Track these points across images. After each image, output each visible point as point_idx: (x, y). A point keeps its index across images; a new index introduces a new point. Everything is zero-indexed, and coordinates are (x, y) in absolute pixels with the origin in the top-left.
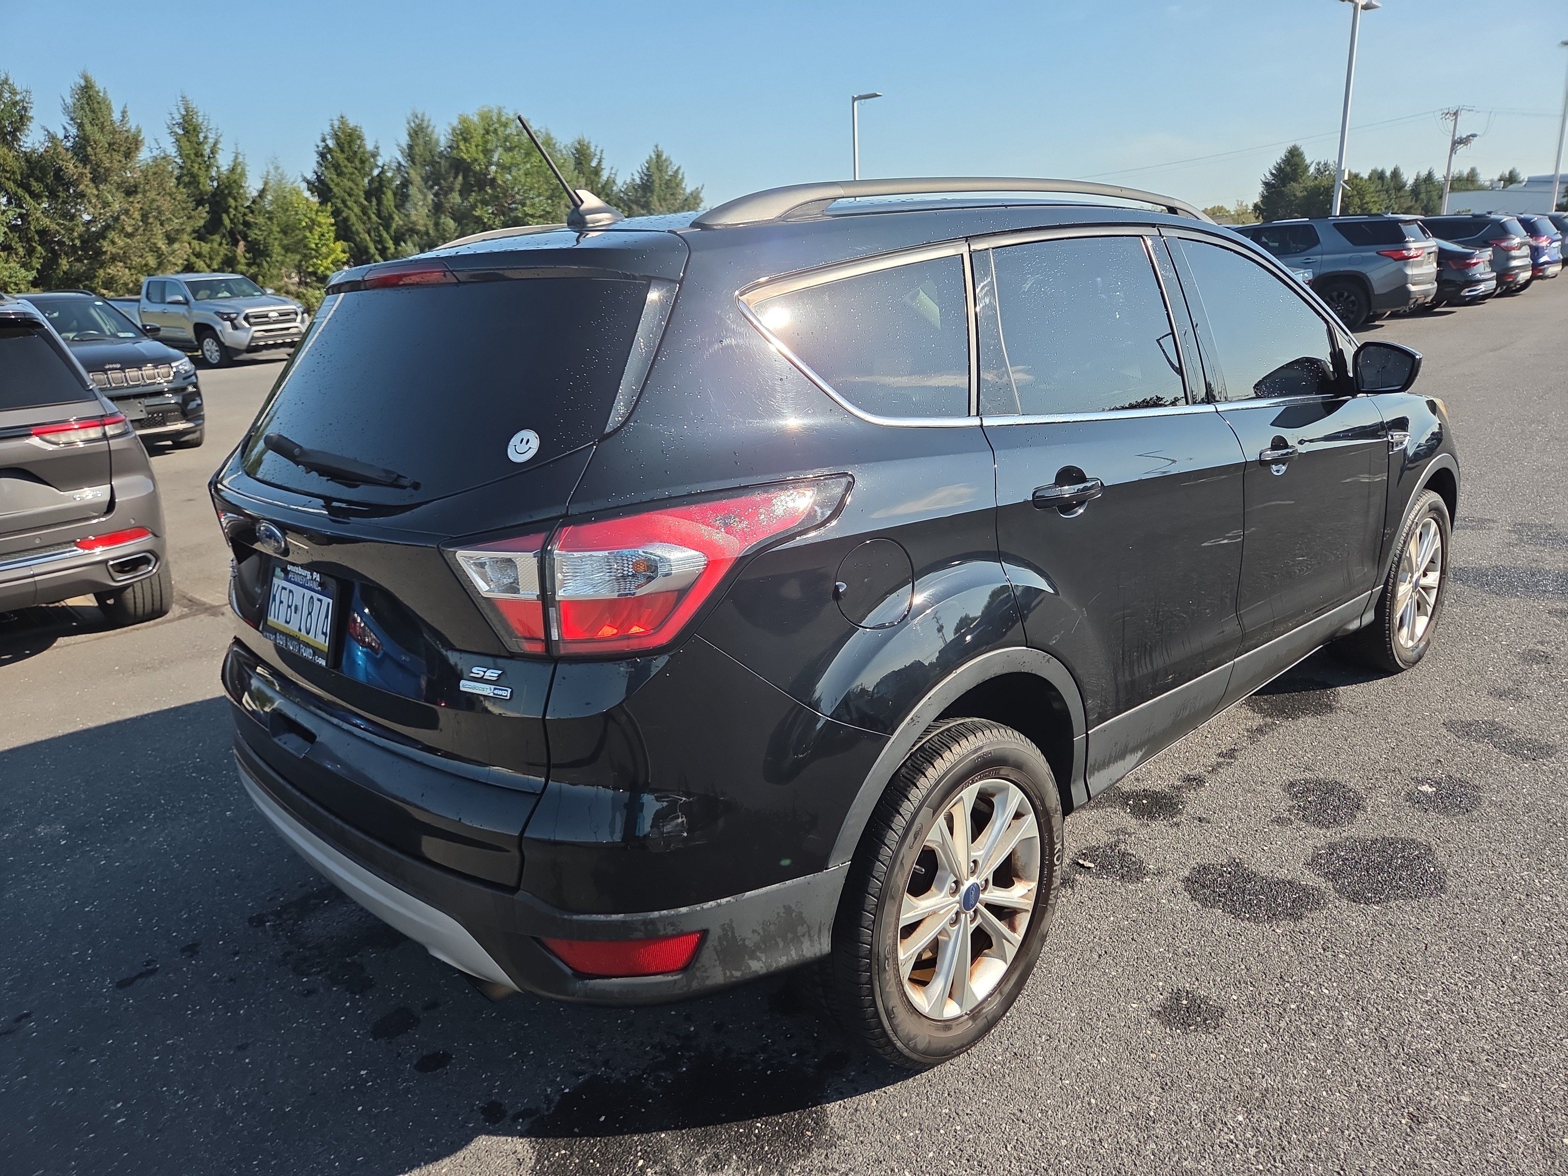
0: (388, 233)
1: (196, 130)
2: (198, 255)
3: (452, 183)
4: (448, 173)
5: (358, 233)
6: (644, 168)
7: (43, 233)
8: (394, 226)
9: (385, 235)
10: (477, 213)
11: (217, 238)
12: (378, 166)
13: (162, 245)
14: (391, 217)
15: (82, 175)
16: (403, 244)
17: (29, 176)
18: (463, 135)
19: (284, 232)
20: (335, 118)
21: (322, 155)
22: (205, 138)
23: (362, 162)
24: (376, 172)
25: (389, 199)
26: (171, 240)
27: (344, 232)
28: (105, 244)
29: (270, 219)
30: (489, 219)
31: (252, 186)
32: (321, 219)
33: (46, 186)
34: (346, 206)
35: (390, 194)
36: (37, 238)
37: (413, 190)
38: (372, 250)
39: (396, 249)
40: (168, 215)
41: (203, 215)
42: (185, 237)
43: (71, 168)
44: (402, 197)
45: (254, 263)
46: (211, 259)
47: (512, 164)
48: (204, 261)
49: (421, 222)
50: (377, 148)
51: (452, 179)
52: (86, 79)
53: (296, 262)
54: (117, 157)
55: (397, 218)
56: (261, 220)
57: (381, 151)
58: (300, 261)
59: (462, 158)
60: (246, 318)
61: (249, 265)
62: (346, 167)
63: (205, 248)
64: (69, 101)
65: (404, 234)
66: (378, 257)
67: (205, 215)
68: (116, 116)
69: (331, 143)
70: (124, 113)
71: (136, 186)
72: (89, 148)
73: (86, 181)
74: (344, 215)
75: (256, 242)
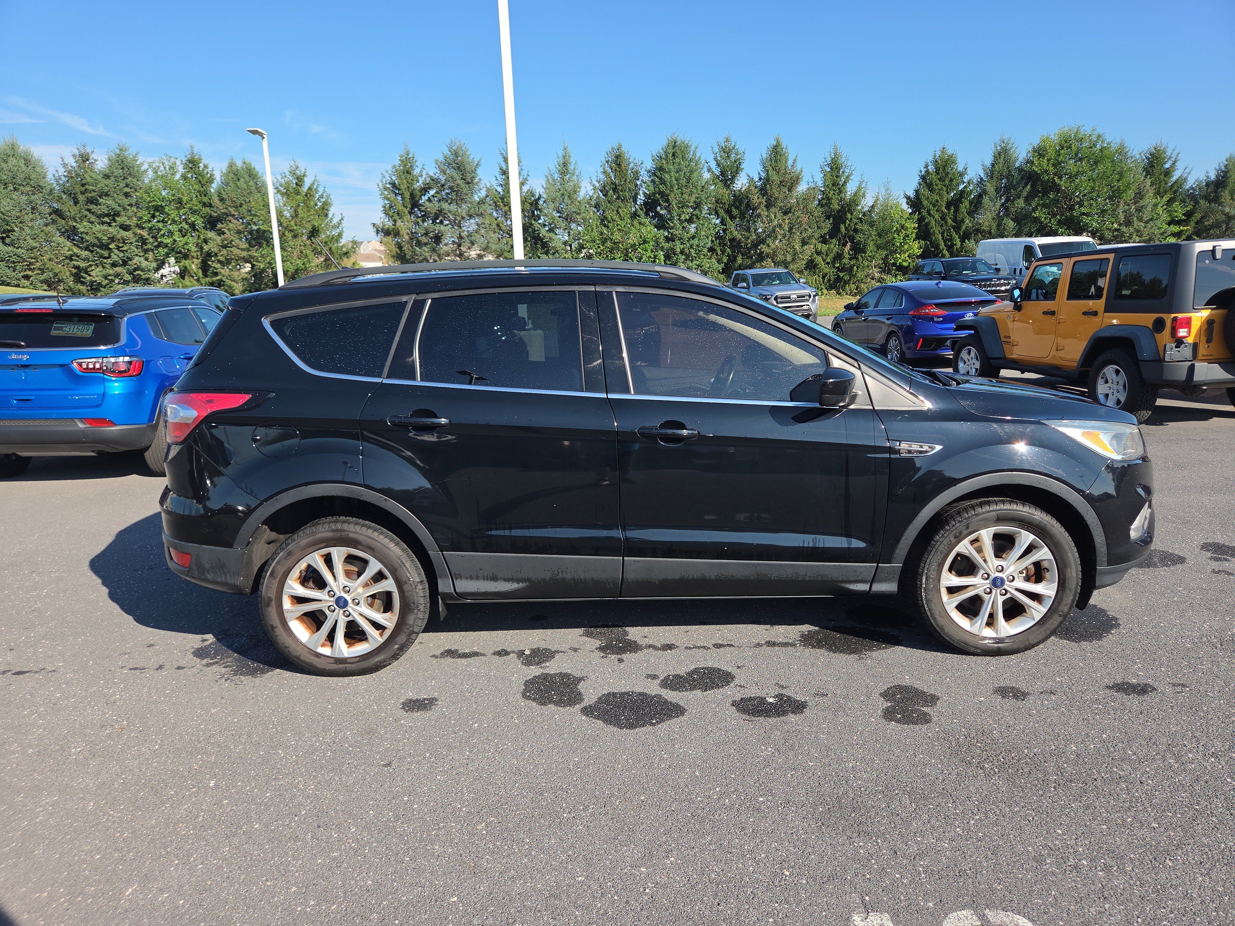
0: (957, 233)
1: (838, 168)
2: (819, 253)
3: (1021, 191)
4: (1018, 183)
5: (934, 234)
6: (1222, 164)
7: (732, 240)
8: (964, 227)
9: (954, 235)
10: (1037, 214)
11: (834, 241)
12: (964, 182)
13: (797, 247)
14: (963, 221)
15: (761, 203)
16: (966, 241)
17: (732, 205)
18: (1040, 152)
19: (880, 235)
20: (938, 149)
21: (923, 178)
22: (843, 172)
23: (951, 180)
24: (961, 187)
25: (965, 206)
26: (804, 243)
27: (924, 233)
28: (764, 247)
29: (872, 226)
30: (1045, 218)
31: (867, 202)
32: (908, 225)
33: (740, 211)
34: (930, 214)
35: (966, 203)
36: (729, 243)
37: (986, 200)
38: (942, 246)
39: (962, 245)
40: (805, 226)
41: (827, 226)
42: (814, 241)
43: (756, 199)
44: (977, 203)
45: (855, 258)
46: (827, 255)
47: (1078, 172)
48: (822, 257)
49: (987, 224)
50: (966, 169)
51: (1021, 188)
52: (778, 141)
53: (883, 256)
54: (785, 190)
55: (967, 222)
56: (865, 227)
57: (969, 171)
58: (887, 256)
59: (1034, 170)
60: (776, 299)
61: (850, 259)
62: (937, 185)
63: (825, 248)
64: (764, 156)
65: (971, 234)
66: (945, 252)
67: (829, 226)
68: (790, 163)
69: (931, 168)
70: (795, 161)
71: (790, 209)
72: (768, 186)
73: (763, 207)
74: (926, 220)
75: (859, 243)
